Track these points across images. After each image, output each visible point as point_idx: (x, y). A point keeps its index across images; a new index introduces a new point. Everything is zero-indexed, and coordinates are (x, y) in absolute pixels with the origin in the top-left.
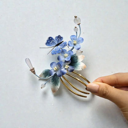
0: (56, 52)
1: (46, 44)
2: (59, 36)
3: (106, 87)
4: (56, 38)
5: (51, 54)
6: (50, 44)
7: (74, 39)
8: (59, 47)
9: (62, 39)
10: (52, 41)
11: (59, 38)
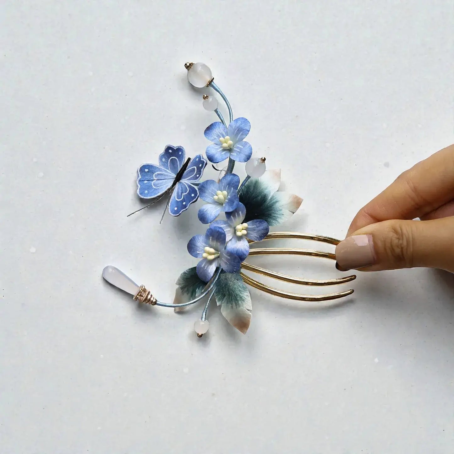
0: (182, 201)
1: (142, 193)
2: (169, 148)
3: (395, 231)
4: (164, 160)
5: (173, 215)
6: (154, 187)
7: (219, 134)
8: (185, 184)
9: (180, 153)
10: (155, 174)
11: (171, 157)
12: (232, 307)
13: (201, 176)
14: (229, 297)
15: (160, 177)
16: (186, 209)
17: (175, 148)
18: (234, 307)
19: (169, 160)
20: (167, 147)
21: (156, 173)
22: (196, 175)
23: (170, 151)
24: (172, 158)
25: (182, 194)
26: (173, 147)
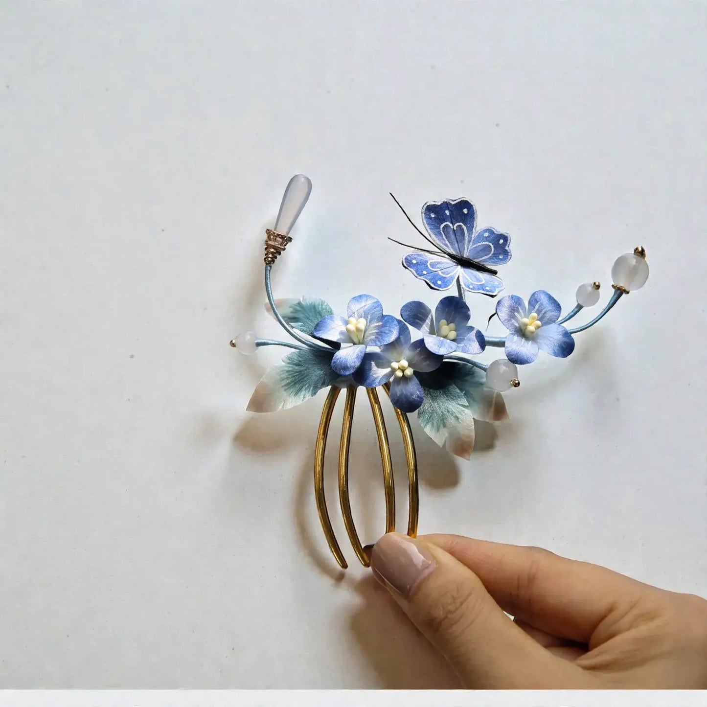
0: (427, 270)
1: (430, 209)
2: (505, 238)
4: (486, 235)
5: (404, 258)
6: (442, 227)
7: (543, 312)
8: (455, 272)
9: (501, 257)
10: (462, 225)
11: (493, 244)
12: (282, 379)
13: (472, 291)
14: (297, 372)
15: (458, 234)
16: (416, 275)
17: (507, 248)
18: (284, 383)
19: (487, 243)
20: (506, 235)
21: (464, 227)
22: (472, 284)
23: (501, 241)
24: (491, 247)
25: (438, 268)
26: (508, 244)
